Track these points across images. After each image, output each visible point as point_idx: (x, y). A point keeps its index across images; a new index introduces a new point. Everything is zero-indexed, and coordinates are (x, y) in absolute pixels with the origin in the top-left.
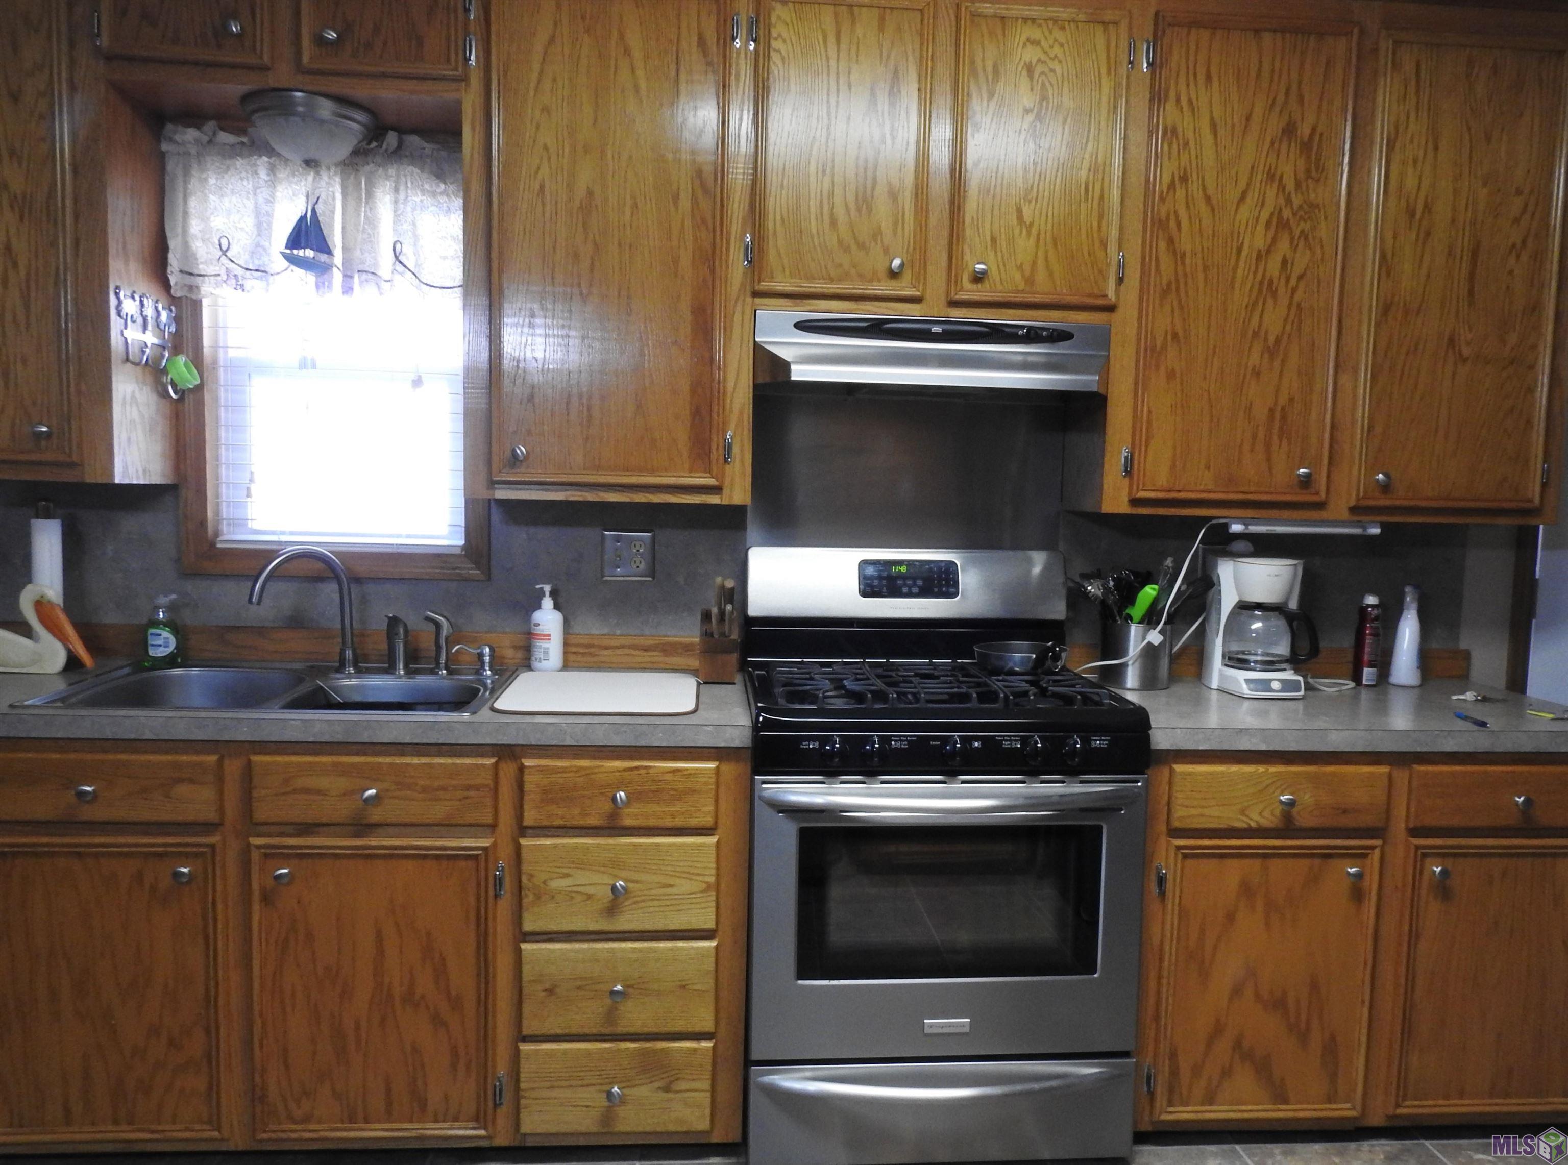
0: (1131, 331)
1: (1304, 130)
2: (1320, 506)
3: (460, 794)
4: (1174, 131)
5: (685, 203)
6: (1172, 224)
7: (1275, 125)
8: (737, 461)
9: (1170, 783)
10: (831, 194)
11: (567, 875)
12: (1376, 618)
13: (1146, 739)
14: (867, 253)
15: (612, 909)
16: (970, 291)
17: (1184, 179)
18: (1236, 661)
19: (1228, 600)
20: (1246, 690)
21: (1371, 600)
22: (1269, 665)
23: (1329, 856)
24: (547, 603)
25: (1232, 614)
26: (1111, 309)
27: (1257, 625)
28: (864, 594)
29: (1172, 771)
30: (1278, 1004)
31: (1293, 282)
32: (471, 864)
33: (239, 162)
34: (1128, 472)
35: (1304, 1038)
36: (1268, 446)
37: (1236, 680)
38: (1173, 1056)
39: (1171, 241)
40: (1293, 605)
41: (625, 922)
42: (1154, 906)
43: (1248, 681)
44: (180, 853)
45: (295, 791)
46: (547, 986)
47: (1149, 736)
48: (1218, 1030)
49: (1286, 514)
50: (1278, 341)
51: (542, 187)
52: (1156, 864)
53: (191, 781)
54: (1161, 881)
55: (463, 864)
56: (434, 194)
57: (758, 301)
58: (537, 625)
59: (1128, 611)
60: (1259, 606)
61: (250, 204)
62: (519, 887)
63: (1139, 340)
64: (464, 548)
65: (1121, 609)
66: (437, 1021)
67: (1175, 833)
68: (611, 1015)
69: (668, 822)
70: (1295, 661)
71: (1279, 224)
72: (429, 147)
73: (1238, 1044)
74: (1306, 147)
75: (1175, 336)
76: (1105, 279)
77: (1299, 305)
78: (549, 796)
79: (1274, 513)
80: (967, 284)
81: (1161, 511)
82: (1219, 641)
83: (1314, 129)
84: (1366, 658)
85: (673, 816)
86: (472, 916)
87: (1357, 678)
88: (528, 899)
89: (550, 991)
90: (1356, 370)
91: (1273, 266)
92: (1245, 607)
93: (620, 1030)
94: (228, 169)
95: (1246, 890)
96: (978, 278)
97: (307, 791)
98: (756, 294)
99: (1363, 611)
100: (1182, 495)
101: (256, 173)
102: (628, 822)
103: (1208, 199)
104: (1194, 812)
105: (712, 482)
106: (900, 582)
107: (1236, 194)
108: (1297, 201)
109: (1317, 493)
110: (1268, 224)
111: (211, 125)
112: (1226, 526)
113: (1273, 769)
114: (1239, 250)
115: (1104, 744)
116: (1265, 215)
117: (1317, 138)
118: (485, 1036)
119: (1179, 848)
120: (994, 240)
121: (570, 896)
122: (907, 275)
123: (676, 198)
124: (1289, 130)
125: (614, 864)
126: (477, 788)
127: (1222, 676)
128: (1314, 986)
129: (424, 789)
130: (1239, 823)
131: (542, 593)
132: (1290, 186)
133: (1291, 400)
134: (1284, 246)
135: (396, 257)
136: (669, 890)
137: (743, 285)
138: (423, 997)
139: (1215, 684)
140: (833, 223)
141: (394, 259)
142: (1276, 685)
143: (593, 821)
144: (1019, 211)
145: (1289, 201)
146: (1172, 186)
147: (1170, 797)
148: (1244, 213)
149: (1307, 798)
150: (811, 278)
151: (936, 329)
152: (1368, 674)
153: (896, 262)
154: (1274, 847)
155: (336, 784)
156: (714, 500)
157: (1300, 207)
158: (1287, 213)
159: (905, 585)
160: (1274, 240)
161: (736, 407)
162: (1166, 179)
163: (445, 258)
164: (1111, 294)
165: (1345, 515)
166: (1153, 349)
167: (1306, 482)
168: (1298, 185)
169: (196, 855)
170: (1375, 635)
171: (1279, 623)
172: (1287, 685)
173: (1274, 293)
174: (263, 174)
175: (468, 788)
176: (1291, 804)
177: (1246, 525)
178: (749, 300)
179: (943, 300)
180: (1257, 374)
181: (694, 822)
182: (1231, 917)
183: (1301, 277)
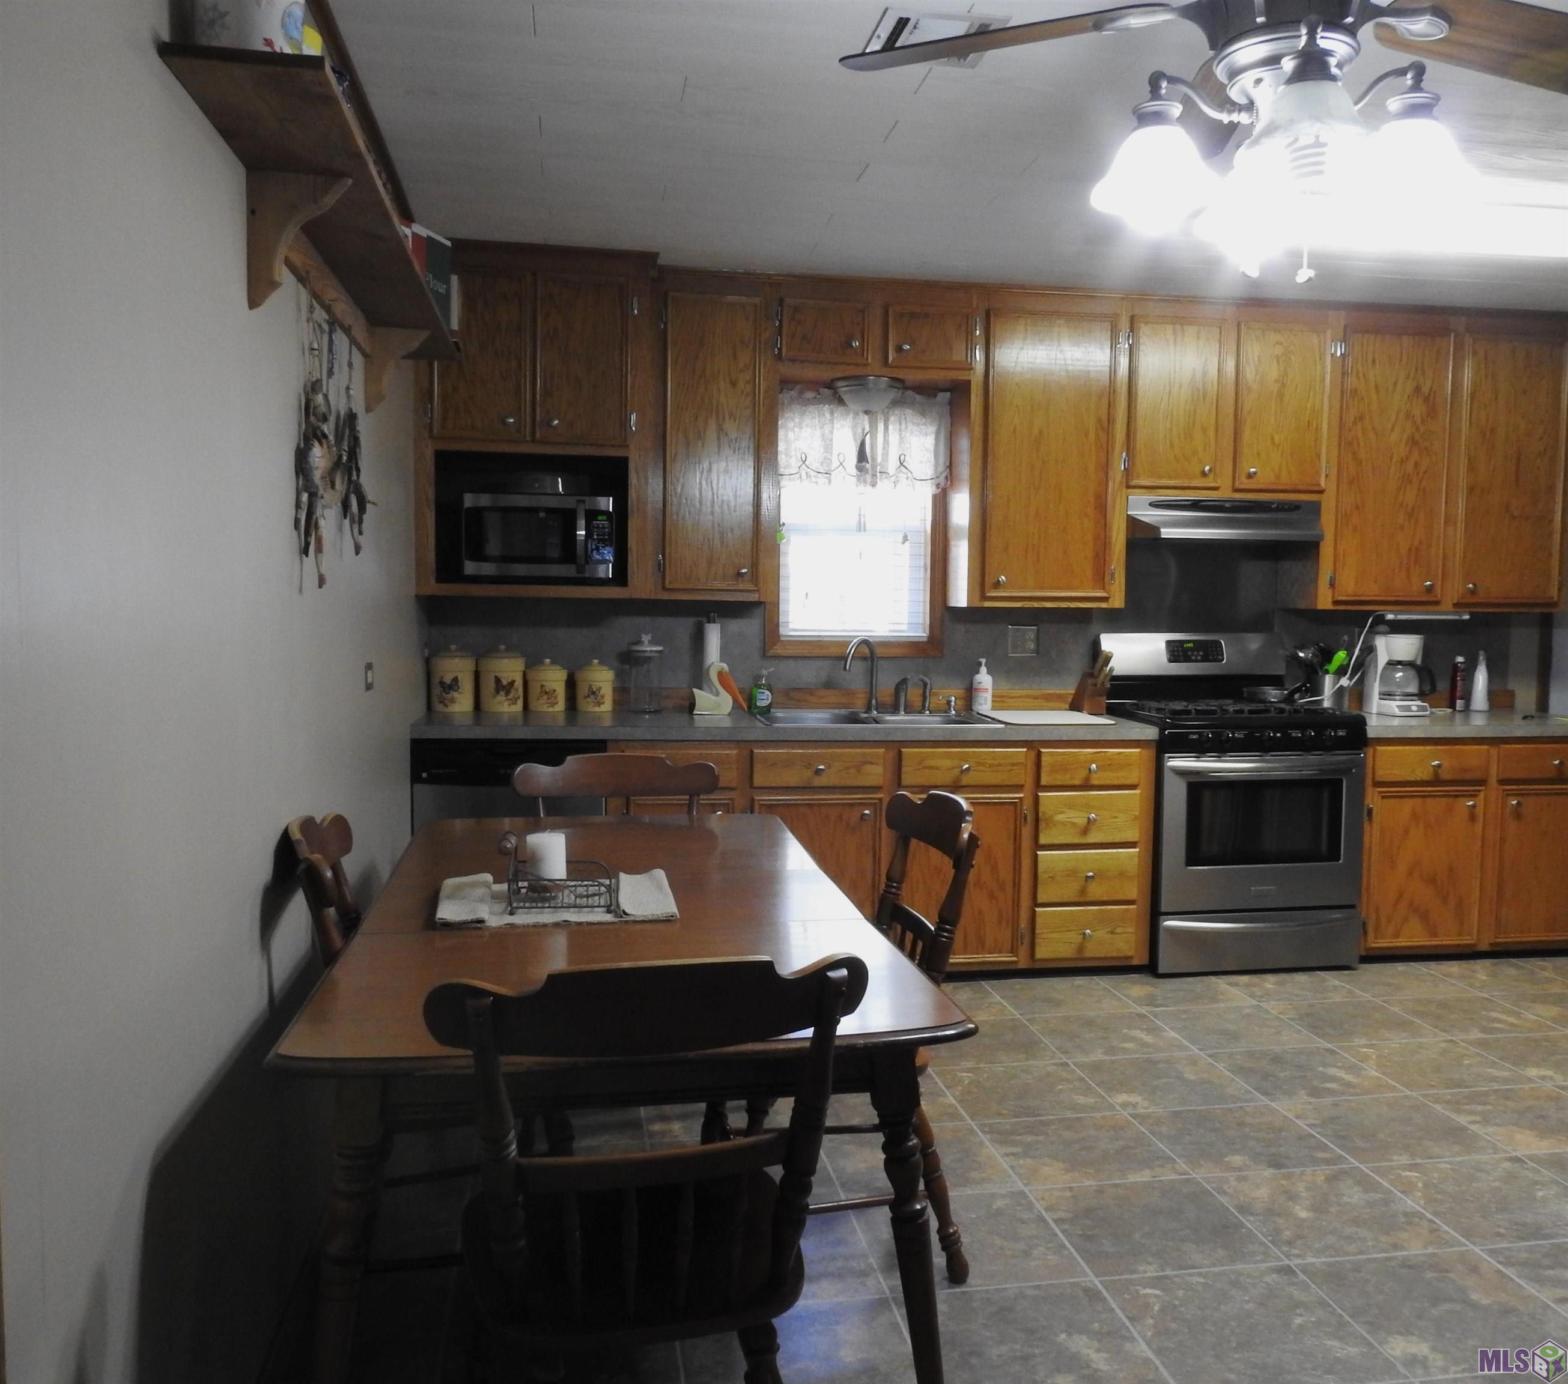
0: (1333, 504)
1: (1426, 390)
2: (1437, 603)
3: (1009, 768)
4: (1356, 391)
5: (1092, 436)
6: (1355, 443)
7: (1410, 387)
8: (1117, 582)
9: (1374, 757)
10: (1171, 430)
11: (1063, 813)
12: (1463, 670)
13: (1364, 732)
14: (1190, 463)
15: (1085, 831)
16: (1247, 484)
17: (1361, 418)
18: (1386, 695)
19: (1382, 659)
20: (1397, 712)
21: (1460, 659)
22: (1408, 696)
23: (1457, 796)
24: (983, 669)
25: (1384, 669)
26: (1321, 492)
27: (1400, 674)
28: (1170, 661)
29: (1375, 750)
30: (1431, 880)
31: (1421, 474)
32: (1012, 808)
33: (811, 408)
34: (1332, 585)
35: (1445, 900)
36: (1408, 570)
37: (1391, 707)
38: (1377, 911)
39: (1354, 453)
40: (1419, 662)
41: (1092, 839)
42: (1366, 826)
43: (1398, 706)
44: (860, 803)
45: (924, 768)
46: (1051, 875)
47: (1365, 730)
48: (1401, 895)
49: (1418, 608)
50: (1413, 509)
51: (1015, 429)
52: (1366, 803)
53: (871, 763)
54: (1370, 811)
55: (1007, 807)
56: (918, 425)
57: (1130, 490)
58: (980, 683)
59: (1326, 667)
60: (1399, 663)
61: (818, 432)
62: (1037, 820)
63: (1337, 510)
64: (928, 637)
65: (1322, 665)
66: (992, 896)
67: (1377, 784)
68: (1083, 891)
69: (1116, 782)
70: (1421, 695)
71: (1413, 442)
72: (918, 397)
73: (1411, 904)
74: (1426, 399)
75: (1357, 507)
76: (1320, 476)
77: (1424, 490)
78: (1055, 769)
79: (1412, 608)
80: (1243, 479)
81: (1349, 608)
82: (1377, 685)
83: (1431, 389)
84: (1458, 694)
85: (1118, 778)
86: (1012, 837)
87: (1452, 706)
88: (1042, 825)
89: (1052, 878)
90: (1455, 524)
91: (1410, 467)
92: (1392, 664)
93: (1088, 899)
94: (805, 412)
95: (1415, 817)
96: (1250, 476)
97: (931, 768)
98: (1128, 487)
99: (1455, 666)
100: (1362, 598)
101: (824, 415)
102: (1095, 782)
103: (1374, 429)
104: (1387, 772)
105: (1104, 595)
106: (1190, 653)
107: (1389, 427)
108: (1422, 430)
109: (1436, 596)
110: (1407, 444)
111: (798, 387)
112: (1383, 616)
113: (1428, 748)
114: (1391, 458)
115: (1344, 734)
116: (1405, 438)
117: (1432, 394)
118: (1016, 904)
119: (1380, 792)
120: (1259, 454)
121: (1064, 824)
122: (1212, 476)
123: (1087, 435)
124: (1418, 389)
125: (1088, 807)
126: (1017, 764)
127: (1379, 706)
128: (1451, 869)
129: (991, 766)
130: (1411, 778)
131: (980, 664)
132: (1419, 421)
133: (1421, 543)
134: (1415, 455)
135: (902, 464)
136: (1116, 820)
137: (1121, 483)
138: (985, 883)
139: (1374, 711)
140: (1172, 446)
141: (899, 464)
142: (1414, 708)
143: (1077, 782)
144: (1272, 439)
145: (1418, 429)
146: (1355, 423)
147: (1374, 765)
148: (1394, 437)
149: (1446, 764)
150: (1160, 477)
151: (1227, 505)
152: (1459, 704)
153: (1207, 468)
154: (1430, 792)
155: (947, 763)
156: (1104, 605)
157: (1424, 434)
158: (1417, 437)
159: (1193, 655)
160: (1410, 451)
161: (1117, 552)
162: (1352, 419)
163: (921, 462)
164: (1323, 484)
165: (1450, 608)
166: (1346, 514)
167: (1430, 590)
168: (1423, 421)
169: (870, 804)
170: (1463, 680)
171: (1412, 673)
172: (1420, 708)
173: (1411, 482)
174: (828, 415)
175: (1013, 765)
176: (1439, 766)
177: (1396, 615)
178: (1124, 490)
179: (1231, 489)
180: (1402, 527)
181: (1128, 782)
182: (1407, 831)
183: (1425, 472)
